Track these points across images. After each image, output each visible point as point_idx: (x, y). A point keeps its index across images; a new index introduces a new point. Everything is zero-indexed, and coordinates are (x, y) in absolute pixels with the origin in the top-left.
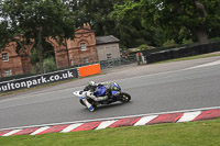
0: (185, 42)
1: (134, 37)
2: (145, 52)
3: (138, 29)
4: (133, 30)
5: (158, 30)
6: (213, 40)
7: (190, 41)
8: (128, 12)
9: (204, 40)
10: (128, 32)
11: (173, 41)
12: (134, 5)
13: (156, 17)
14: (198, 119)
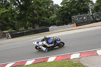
0: (29, 28)
1: (5, 25)
2: (10, 33)
3: (7, 22)
4: (5, 22)
5: (17, 22)
6: (41, 28)
7: (31, 28)
8: (2, 14)
9: (37, 28)
10: (2, 23)
11: (24, 28)
12: (5, 11)
13: (15, 16)
14: (33, 63)
